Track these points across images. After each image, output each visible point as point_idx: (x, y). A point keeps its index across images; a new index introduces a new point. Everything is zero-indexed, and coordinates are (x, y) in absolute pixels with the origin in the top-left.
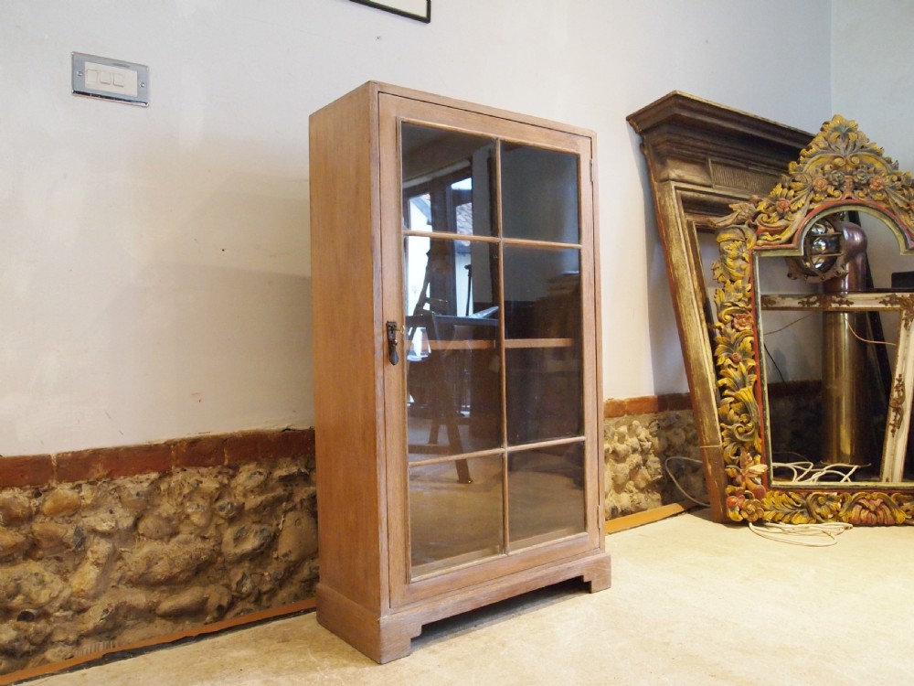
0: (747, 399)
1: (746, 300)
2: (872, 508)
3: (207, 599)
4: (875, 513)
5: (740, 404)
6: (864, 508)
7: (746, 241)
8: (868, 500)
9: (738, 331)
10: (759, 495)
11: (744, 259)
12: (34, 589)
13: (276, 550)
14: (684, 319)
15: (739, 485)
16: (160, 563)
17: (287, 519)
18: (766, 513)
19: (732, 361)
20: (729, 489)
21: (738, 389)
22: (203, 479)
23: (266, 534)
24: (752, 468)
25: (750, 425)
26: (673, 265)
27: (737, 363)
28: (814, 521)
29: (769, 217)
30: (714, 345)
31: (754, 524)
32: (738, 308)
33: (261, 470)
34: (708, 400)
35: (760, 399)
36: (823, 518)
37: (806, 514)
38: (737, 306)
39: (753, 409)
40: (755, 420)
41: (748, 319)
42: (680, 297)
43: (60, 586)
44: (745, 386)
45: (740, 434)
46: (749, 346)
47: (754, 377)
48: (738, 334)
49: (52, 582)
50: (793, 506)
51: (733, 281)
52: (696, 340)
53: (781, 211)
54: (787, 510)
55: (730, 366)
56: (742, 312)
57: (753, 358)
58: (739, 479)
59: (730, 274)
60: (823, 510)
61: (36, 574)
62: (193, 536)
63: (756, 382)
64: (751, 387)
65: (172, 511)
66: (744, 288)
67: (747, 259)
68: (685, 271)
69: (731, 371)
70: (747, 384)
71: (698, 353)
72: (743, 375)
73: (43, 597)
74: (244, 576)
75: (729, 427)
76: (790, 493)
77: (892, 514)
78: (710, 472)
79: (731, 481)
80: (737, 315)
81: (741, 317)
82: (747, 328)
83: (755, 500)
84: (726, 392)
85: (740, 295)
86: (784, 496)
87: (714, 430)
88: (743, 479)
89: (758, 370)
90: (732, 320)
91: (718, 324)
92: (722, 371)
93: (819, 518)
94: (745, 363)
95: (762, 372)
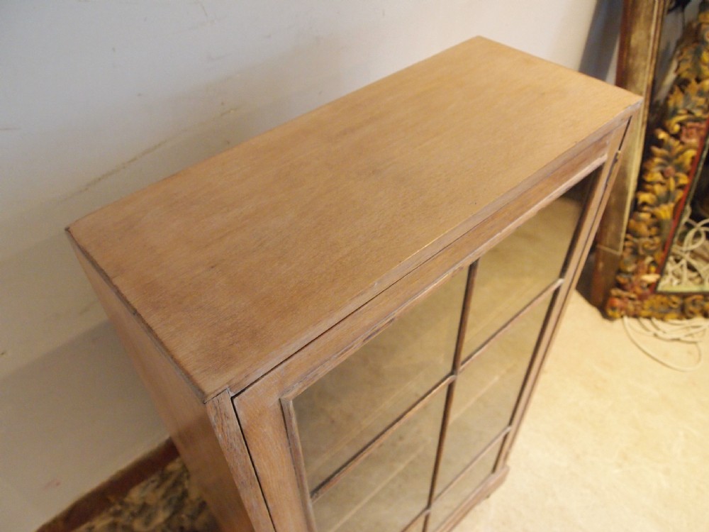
0: (663, 216)
1: (706, 107)
5: (655, 220)
9: (682, 143)
10: (642, 298)
15: (626, 291)
18: (643, 311)
19: (662, 175)
20: (615, 292)
21: (658, 206)
22: (93, 524)
24: (644, 277)
25: (657, 240)
27: (667, 178)
28: (684, 317)
30: (647, 155)
31: (629, 317)
32: (692, 116)
33: (153, 479)
34: (622, 211)
35: (678, 215)
36: (693, 313)
37: (679, 311)
38: (693, 114)
39: (666, 227)
40: (664, 237)
41: (699, 129)
44: (667, 203)
45: (644, 249)
46: (688, 161)
47: (680, 194)
48: (681, 146)
50: (670, 307)
51: (699, 82)
54: (663, 309)
55: (658, 183)
56: (696, 121)
57: (688, 174)
58: (628, 286)
59: (700, 72)
63: (680, 200)
64: (673, 205)
69: (658, 188)
70: (671, 200)
75: (636, 240)
76: (672, 297)
78: (600, 269)
79: (620, 286)
80: (689, 124)
81: (691, 128)
82: (694, 141)
83: (638, 302)
84: (646, 208)
85: (701, 101)
86: (665, 299)
87: (618, 240)
88: (633, 287)
89: (688, 188)
90: (681, 131)
91: (662, 135)
92: (648, 187)
93: (689, 315)
94: (676, 179)
95: (690, 190)
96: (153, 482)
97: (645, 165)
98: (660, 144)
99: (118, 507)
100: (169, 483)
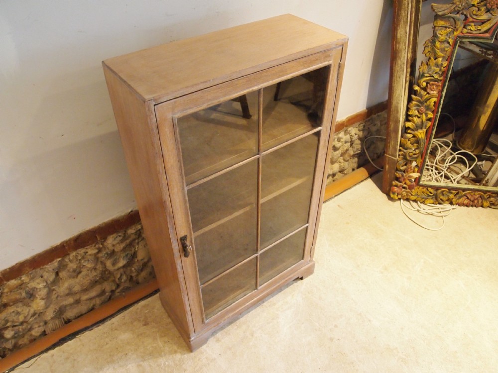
0: (420, 136)
1: (441, 73)
2: (472, 200)
3: (104, 289)
4: (473, 201)
5: (415, 139)
6: (468, 198)
7: (455, 29)
8: (472, 195)
9: (428, 93)
10: (411, 187)
11: (449, 43)
12: (15, 318)
13: (136, 257)
14: (395, 78)
15: (400, 182)
16: (75, 287)
17: (140, 245)
18: (412, 197)
19: (418, 112)
20: (394, 183)
21: (417, 130)
22: (87, 250)
23: (129, 256)
24: (411, 174)
25: (417, 151)
26: (397, 38)
27: (421, 114)
28: (437, 202)
29: (479, 10)
30: (410, 100)
31: (404, 200)
32: (433, 78)
33: (120, 234)
34: (396, 132)
35: (429, 137)
36: (443, 201)
37: (434, 199)
38: (433, 77)
39: (422, 143)
40: (422, 150)
41: (437, 86)
42: (395, 64)
43: (27, 310)
44: (422, 129)
45: (410, 156)
46: (432, 104)
47: (429, 124)
48: (428, 95)
49: (23, 310)
50: (428, 195)
51: (436, 59)
52: (399, 95)
53: (489, 7)
54: (424, 196)
55: (416, 116)
56: (435, 81)
57: (433, 112)
58: (402, 179)
59: (435, 53)
60: (445, 198)
61: (13, 312)
62: (89, 271)
63: (430, 127)
64: (425, 130)
65: (75, 267)
66: (442, 64)
67: (451, 43)
68: (404, 47)
69: (415, 119)
70: (424, 127)
71: (398, 103)
72: (422, 122)
73: (21, 318)
74: (121, 275)
75: (405, 151)
76: (429, 188)
77: (482, 202)
78: (387, 169)
79: (397, 179)
80: (431, 83)
81: (433, 85)
82: (435, 93)
83: (408, 190)
84: (409, 131)
85: (437, 69)
86: (425, 190)
87: (396, 150)
88: (404, 180)
89: (433, 120)
90: (427, 86)
91: (416, 88)
92: (410, 118)
93: (441, 201)
94: (426, 114)
95: (435, 122)
96: (120, 236)
97: (409, 106)
98: (415, 93)
99: (101, 246)
100: (128, 241)
